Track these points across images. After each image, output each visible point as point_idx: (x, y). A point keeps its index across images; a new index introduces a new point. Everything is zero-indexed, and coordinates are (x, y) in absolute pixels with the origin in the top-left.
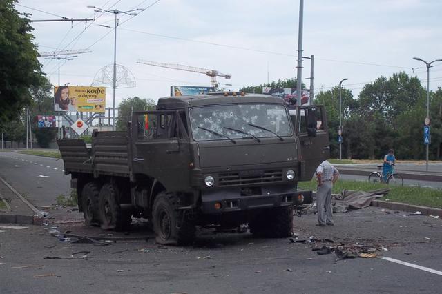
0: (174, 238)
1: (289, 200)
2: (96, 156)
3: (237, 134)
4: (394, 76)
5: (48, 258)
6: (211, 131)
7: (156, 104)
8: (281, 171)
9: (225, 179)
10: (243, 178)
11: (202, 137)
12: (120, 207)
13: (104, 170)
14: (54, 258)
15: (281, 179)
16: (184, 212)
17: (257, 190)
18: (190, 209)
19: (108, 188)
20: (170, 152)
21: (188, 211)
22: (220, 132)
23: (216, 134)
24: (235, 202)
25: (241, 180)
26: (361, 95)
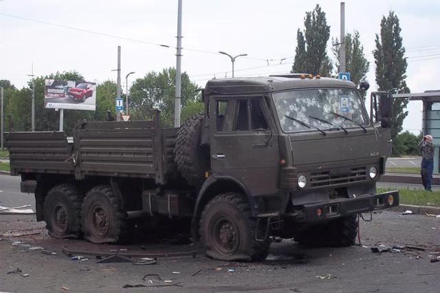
0: (246, 253)
1: (380, 202)
2: (82, 153)
3: (323, 125)
4: (164, 71)
5: (128, 286)
6: (298, 121)
7: (204, 88)
8: (364, 168)
9: (315, 179)
10: (332, 178)
11: (290, 128)
12: (127, 215)
13: (98, 170)
14: (136, 286)
15: (364, 178)
16: (269, 219)
17: (343, 192)
18: (276, 217)
19: (103, 191)
20: (256, 147)
21: (273, 219)
22: (306, 121)
23: (303, 124)
24: (334, 207)
25: (330, 180)
26: (132, 90)
